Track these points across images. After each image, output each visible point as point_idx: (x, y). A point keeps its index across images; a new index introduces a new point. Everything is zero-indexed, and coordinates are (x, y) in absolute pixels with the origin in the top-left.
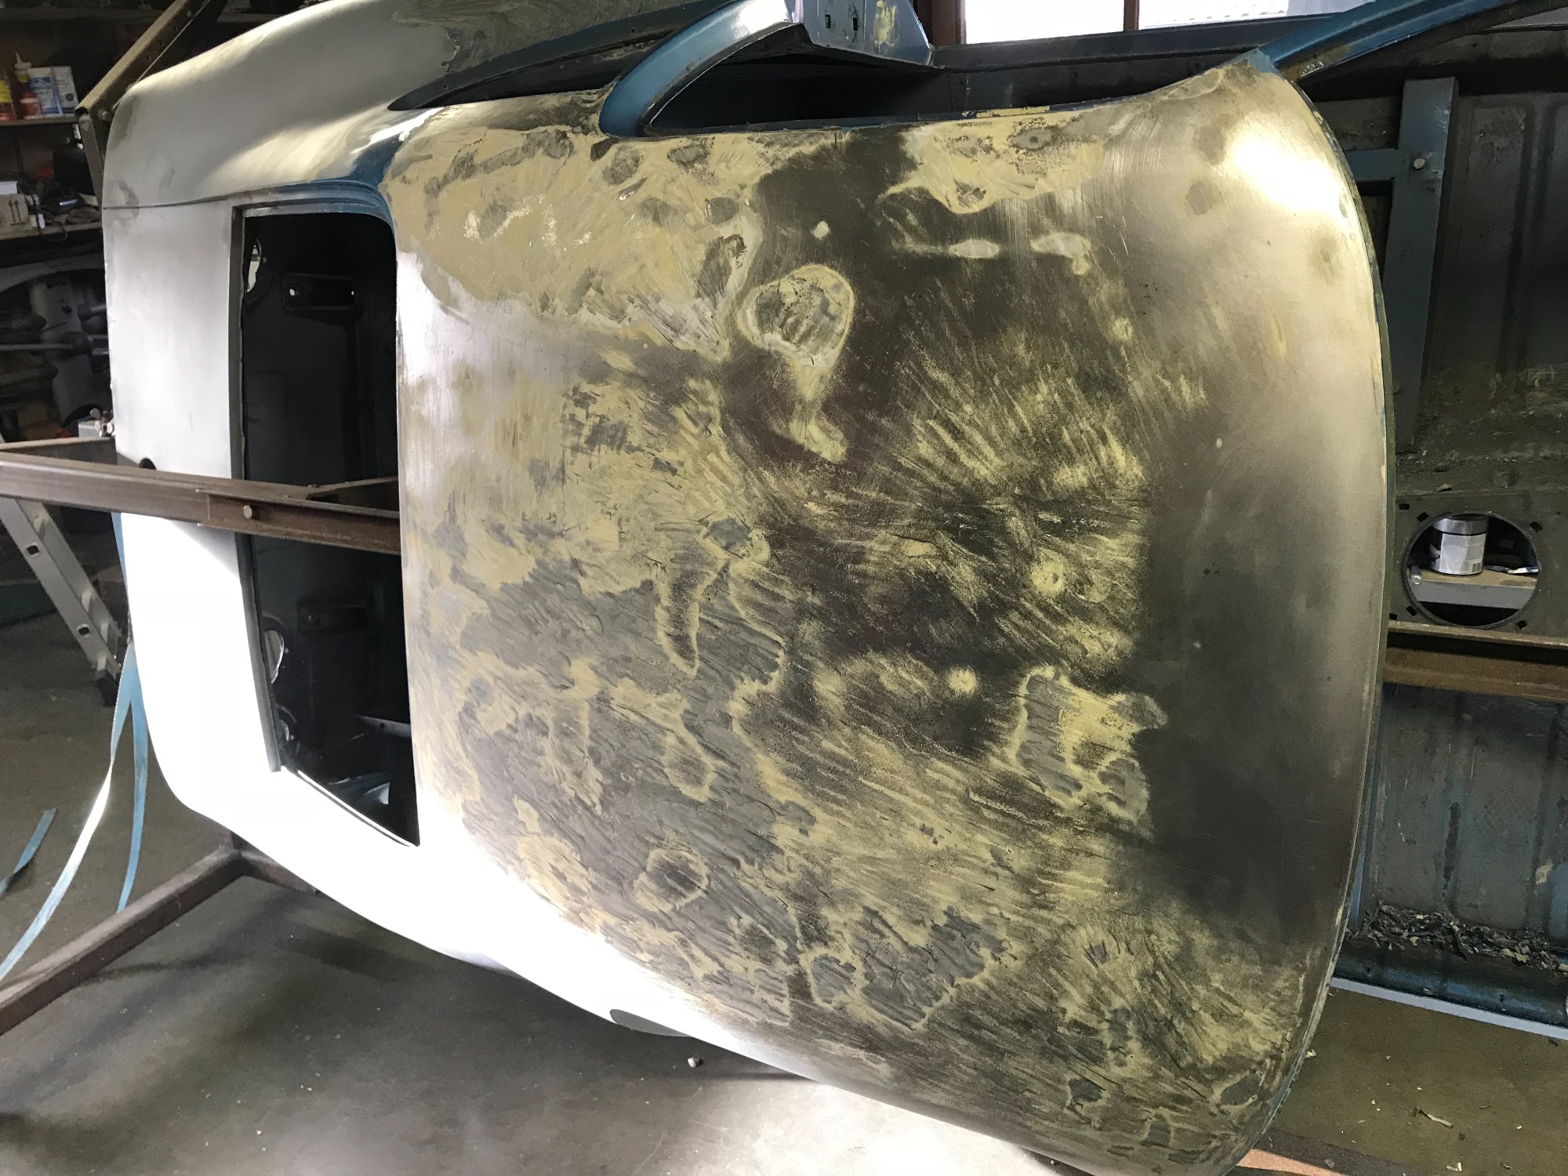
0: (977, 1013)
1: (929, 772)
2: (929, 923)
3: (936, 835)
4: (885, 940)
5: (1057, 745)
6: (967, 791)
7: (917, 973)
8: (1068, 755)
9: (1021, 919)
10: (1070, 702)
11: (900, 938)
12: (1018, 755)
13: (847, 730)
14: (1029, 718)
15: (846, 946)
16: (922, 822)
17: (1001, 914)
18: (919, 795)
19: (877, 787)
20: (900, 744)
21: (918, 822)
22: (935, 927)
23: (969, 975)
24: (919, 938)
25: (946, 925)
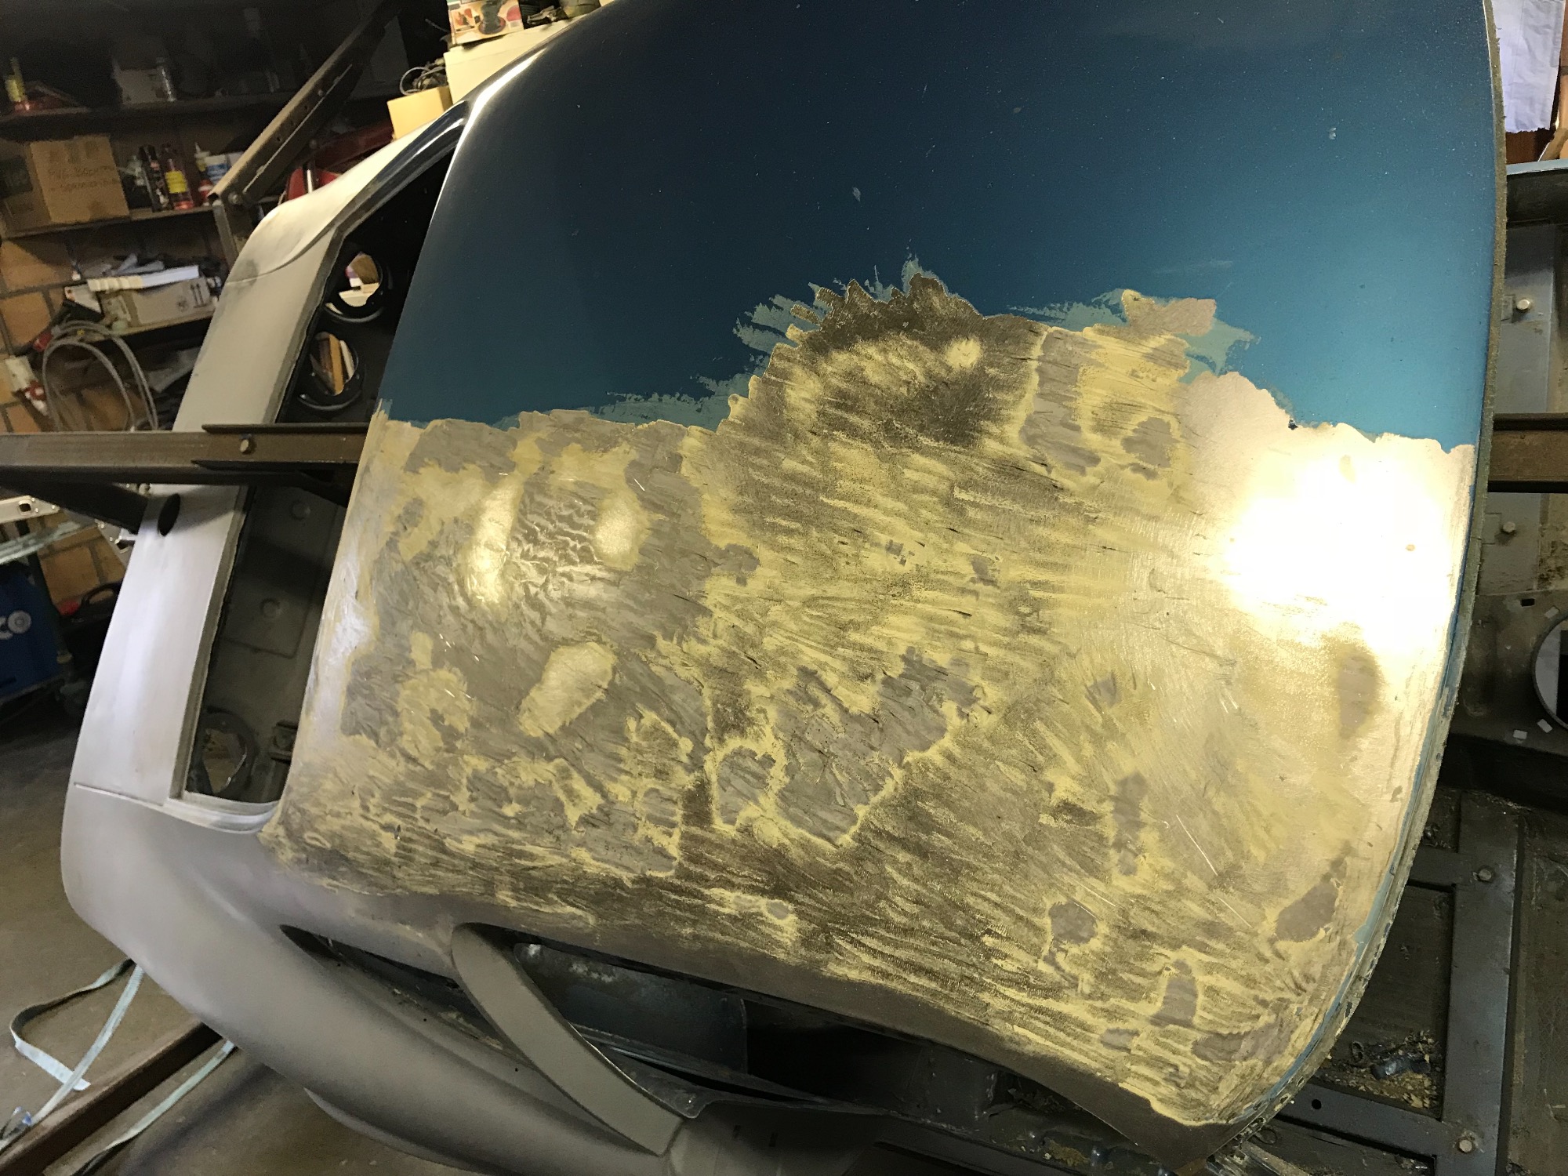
0: (929, 806)
1: (908, 473)
2: (880, 676)
3: (905, 552)
4: (820, 711)
5: (1072, 411)
6: (952, 488)
7: (855, 754)
8: (1085, 422)
9: (1002, 652)
10: (1093, 356)
11: (840, 705)
12: (1022, 431)
13: (815, 441)
14: (1041, 384)
15: (768, 730)
16: (889, 538)
17: (977, 648)
18: (890, 503)
19: (840, 504)
20: (876, 444)
21: (884, 539)
22: (888, 682)
23: (925, 747)
24: (863, 699)
25: (901, 676)
